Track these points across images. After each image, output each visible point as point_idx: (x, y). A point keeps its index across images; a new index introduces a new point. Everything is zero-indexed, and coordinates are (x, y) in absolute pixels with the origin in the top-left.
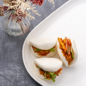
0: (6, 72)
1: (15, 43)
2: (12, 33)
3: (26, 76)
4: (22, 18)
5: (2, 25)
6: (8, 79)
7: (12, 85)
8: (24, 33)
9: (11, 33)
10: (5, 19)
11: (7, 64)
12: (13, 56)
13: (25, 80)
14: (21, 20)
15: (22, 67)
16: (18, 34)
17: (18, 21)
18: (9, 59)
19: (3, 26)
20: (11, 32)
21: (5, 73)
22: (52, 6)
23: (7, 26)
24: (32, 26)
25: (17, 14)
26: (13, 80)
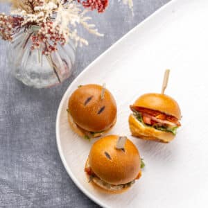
0: (17, 176)
1: (38, 106)
2: (32, 80)
3: (65, 184)
4: (55, 44)
5: (7, 61)
6: (21, 193)
7: (30, 206)
8: (61, 80)
9: (29, 81)
10: (15, 47)
11: (19, 157)
12: (34, 137)
13: (63, 193)
14: (53, 49)
15: (55, 163)
16: (46, 83)
17: (48, 51)
18: (25, 144)
19: (10, 63)
20: (29, 77)
21: (15, 177)
22: (127, 15)
23: (19, 64)
24: (79, 63)
25: (44, 33)
26: (33, 194)
